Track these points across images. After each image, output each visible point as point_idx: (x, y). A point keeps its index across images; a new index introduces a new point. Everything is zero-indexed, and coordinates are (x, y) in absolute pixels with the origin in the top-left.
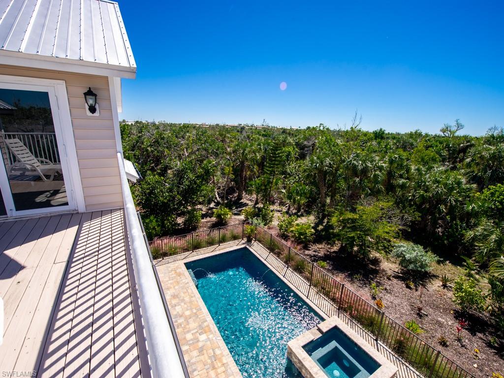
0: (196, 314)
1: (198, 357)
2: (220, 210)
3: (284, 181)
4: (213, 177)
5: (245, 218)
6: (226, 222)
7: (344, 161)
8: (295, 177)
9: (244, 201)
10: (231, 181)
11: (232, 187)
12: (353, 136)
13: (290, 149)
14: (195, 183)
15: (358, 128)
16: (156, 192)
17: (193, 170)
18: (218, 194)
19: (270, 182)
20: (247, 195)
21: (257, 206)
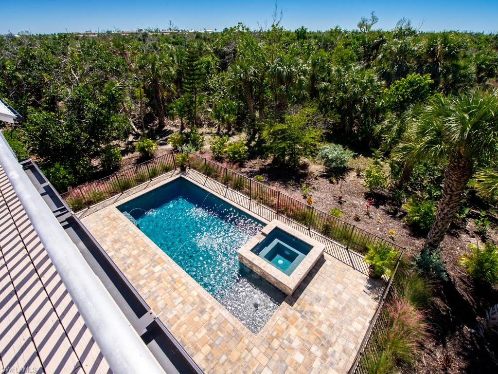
0: (144, 251)
1: (158, 286)
2: (142, 143)
3: (208, 98)
4: (123, 104)
5: (173, 146)
6: (152, 155)
7: (268, 68)
8: (220, 93)
9: (167, 128)
10: (147, 106)
11: (150, 114)
12: (275, 37)
13: (209, 59)
14: (101, 114)
15: (280, 26)
16: (51, 133)
17: (93, 98)
18: (135, 124)
19: (193, 102)
20: (170, 121)
21: (183, 132)
